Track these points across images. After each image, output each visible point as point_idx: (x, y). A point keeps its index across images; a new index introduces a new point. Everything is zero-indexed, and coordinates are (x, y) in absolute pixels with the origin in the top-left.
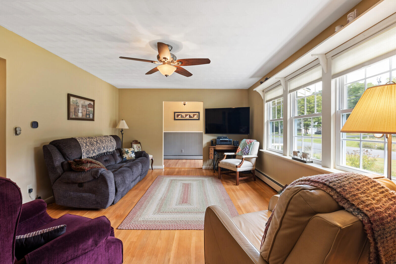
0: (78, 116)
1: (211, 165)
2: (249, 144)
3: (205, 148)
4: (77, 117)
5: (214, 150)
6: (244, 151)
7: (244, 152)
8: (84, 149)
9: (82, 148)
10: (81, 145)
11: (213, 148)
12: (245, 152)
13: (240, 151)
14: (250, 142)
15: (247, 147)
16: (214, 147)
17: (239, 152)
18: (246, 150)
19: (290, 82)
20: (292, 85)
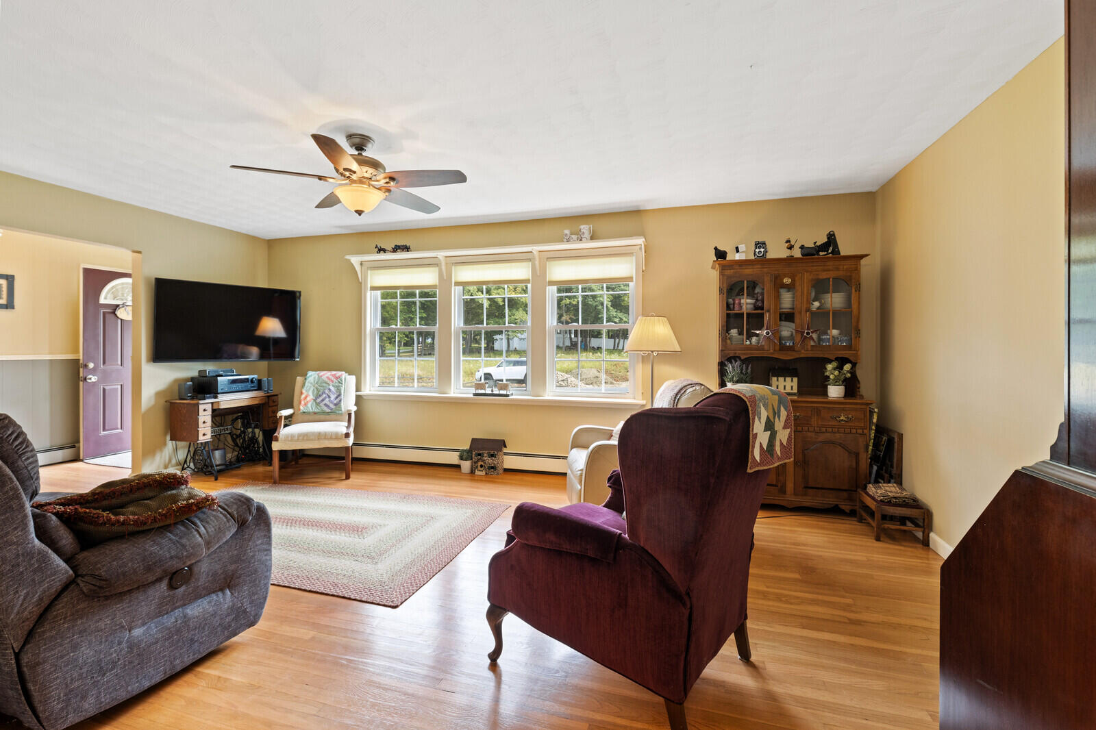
1: (170, 466)
2: (332, 381)
3: (149, 410)
5: (213, 411)
6: (323, 400)
7: (324, 403)
11: (210, 405)
12: (328, 403)
13: (310, 401)
14: (337, 378)
15: (329, 389)
16: (212, 403)
17: (309, 405)
18: (329, 397)
19: (458, 267)
20: (464, 274)
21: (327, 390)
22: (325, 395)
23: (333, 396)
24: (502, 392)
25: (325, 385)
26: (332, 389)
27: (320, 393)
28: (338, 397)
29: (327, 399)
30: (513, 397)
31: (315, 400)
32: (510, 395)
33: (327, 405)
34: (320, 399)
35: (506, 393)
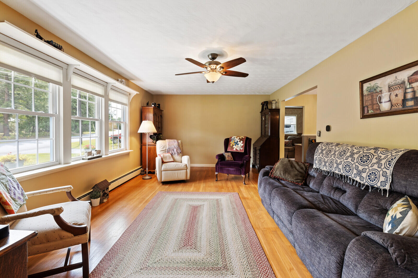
0: (380, 110)
4: (378, 112)
8: (317, 156)
9: (315, 154)
10: (316, 151)
19: (73, 75)
20: (77, 81)
21: (9, 182)
22: (12, 188)
23: (16, 187)
24: (98, 155)
25: (4, 177)
26: (10, 179)
27: (8, 187)
28: (18, 187)
29: (16, 192)
30: (103, 157)
31: (11, 196)
32: (102, 156)
33: (19, 198)
34: (12, 194)
35: (99, 155)
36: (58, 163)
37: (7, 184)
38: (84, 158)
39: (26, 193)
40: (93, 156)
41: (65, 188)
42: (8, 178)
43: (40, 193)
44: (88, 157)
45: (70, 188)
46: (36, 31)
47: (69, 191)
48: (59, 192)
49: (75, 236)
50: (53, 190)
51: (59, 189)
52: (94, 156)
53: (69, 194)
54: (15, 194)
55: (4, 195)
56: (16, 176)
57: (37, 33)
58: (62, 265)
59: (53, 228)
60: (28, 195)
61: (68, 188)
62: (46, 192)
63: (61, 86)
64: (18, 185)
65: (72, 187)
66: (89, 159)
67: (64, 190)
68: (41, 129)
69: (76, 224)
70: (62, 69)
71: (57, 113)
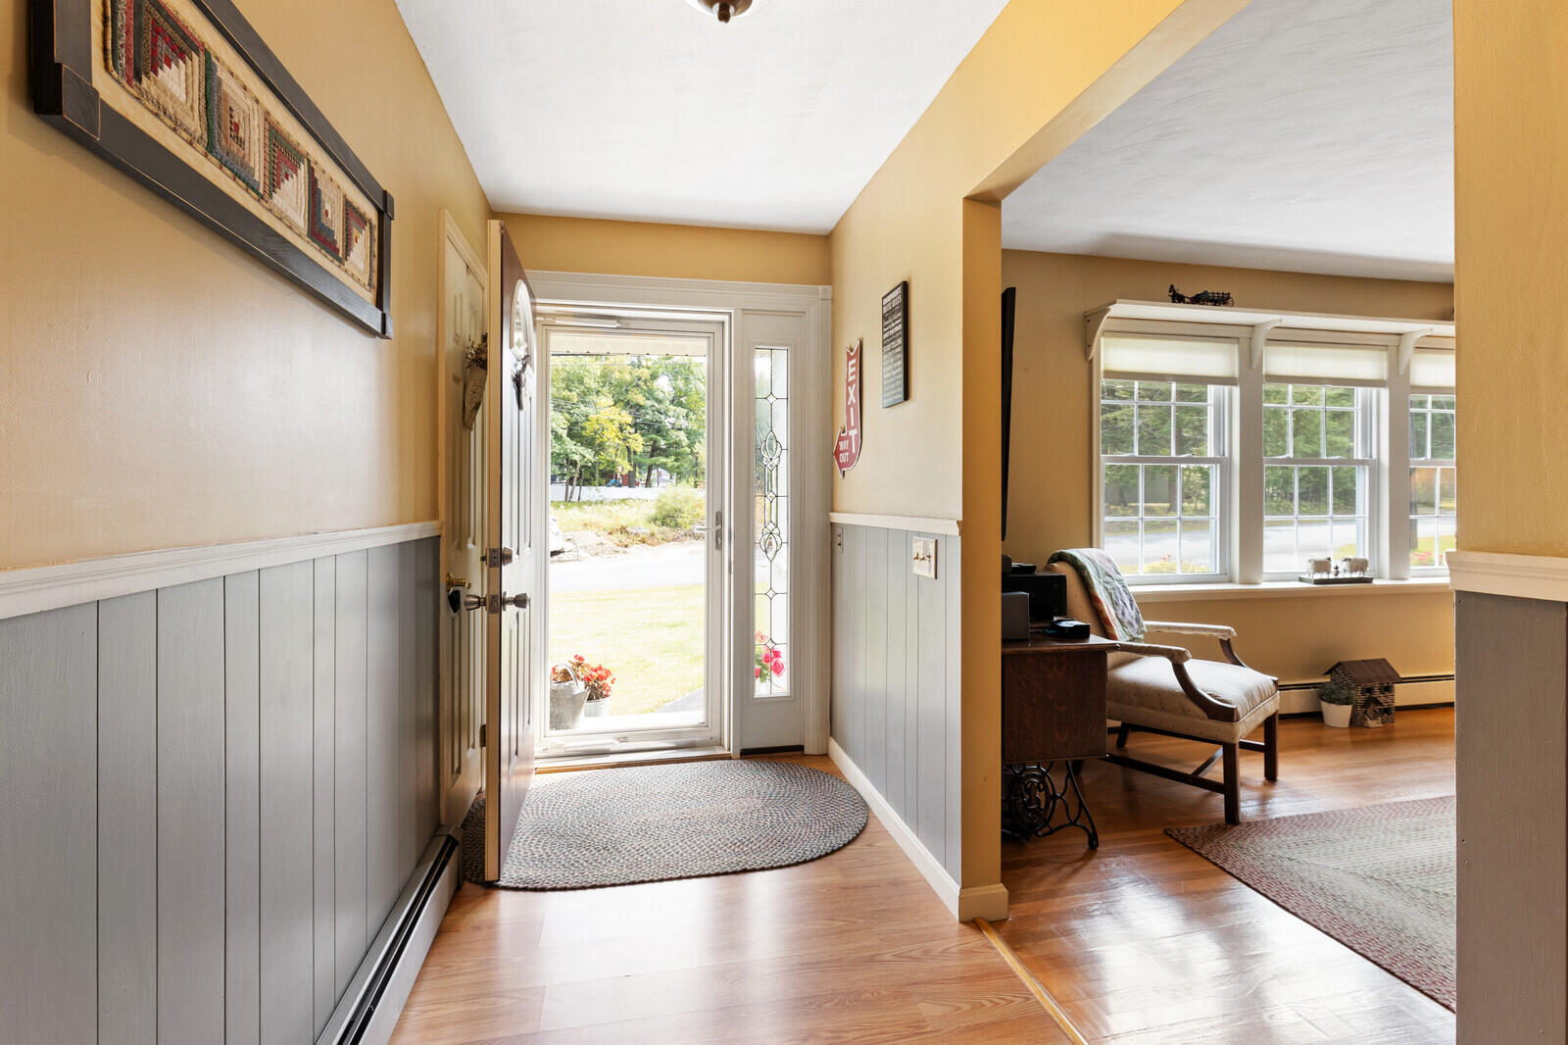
12: (1130, 620)
13: (1114, 617)
15: (1118, 588)
17: (1118, 628)
18: (1125, 604)
19: (1269, 348)
20: (1281, 361)
21: (1117, 591)
22: (1121, 603)
23: (1128, 603)
24: (1356, 575)
25: (1110, 579)
26: (1120, 586)
27: (1114, 597)
28: (1131, 605)
29: (1126, 611)
30: (1376, 582)
31: (1116, 614)
32: (1372, 579)
33: (1131, 624)
34: (1120, 612)
35: (1362, 576)
36: (1227, 577)
37: (1112, 592)
38: (1306, 576)
39: (1145, 623)
40: (1336, 575)
41: (1217, 630)
42: (1116, 583)
43: (1169, 628)
44: (1318, 576)
45: (1229, 631)
46: (1172, 288)
47: (1226, 639)
48: (1204, 636)
49: (1210, 717)
50: (1193, 629)
51: (1205, 630)
52: (1340, 576)
53: (1226, 645)
54: (1123, 614)
55: (1105, 607)
56: (1132, 589)
57: (1174, 291)
58: (1190, 771)
59: (1173, 687)
60: (1147, 626)
61: (1222, 631)
62: (1181, 628)
63: (1235, 385)
64: (1131, 601)
65: (1233, 630)
66: (1317, 582)
67: (1215, 634)
68: (1203, 492)
69: (1215, 697)
70: (1238, 343)
71: (1227, 455)
